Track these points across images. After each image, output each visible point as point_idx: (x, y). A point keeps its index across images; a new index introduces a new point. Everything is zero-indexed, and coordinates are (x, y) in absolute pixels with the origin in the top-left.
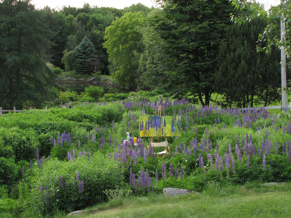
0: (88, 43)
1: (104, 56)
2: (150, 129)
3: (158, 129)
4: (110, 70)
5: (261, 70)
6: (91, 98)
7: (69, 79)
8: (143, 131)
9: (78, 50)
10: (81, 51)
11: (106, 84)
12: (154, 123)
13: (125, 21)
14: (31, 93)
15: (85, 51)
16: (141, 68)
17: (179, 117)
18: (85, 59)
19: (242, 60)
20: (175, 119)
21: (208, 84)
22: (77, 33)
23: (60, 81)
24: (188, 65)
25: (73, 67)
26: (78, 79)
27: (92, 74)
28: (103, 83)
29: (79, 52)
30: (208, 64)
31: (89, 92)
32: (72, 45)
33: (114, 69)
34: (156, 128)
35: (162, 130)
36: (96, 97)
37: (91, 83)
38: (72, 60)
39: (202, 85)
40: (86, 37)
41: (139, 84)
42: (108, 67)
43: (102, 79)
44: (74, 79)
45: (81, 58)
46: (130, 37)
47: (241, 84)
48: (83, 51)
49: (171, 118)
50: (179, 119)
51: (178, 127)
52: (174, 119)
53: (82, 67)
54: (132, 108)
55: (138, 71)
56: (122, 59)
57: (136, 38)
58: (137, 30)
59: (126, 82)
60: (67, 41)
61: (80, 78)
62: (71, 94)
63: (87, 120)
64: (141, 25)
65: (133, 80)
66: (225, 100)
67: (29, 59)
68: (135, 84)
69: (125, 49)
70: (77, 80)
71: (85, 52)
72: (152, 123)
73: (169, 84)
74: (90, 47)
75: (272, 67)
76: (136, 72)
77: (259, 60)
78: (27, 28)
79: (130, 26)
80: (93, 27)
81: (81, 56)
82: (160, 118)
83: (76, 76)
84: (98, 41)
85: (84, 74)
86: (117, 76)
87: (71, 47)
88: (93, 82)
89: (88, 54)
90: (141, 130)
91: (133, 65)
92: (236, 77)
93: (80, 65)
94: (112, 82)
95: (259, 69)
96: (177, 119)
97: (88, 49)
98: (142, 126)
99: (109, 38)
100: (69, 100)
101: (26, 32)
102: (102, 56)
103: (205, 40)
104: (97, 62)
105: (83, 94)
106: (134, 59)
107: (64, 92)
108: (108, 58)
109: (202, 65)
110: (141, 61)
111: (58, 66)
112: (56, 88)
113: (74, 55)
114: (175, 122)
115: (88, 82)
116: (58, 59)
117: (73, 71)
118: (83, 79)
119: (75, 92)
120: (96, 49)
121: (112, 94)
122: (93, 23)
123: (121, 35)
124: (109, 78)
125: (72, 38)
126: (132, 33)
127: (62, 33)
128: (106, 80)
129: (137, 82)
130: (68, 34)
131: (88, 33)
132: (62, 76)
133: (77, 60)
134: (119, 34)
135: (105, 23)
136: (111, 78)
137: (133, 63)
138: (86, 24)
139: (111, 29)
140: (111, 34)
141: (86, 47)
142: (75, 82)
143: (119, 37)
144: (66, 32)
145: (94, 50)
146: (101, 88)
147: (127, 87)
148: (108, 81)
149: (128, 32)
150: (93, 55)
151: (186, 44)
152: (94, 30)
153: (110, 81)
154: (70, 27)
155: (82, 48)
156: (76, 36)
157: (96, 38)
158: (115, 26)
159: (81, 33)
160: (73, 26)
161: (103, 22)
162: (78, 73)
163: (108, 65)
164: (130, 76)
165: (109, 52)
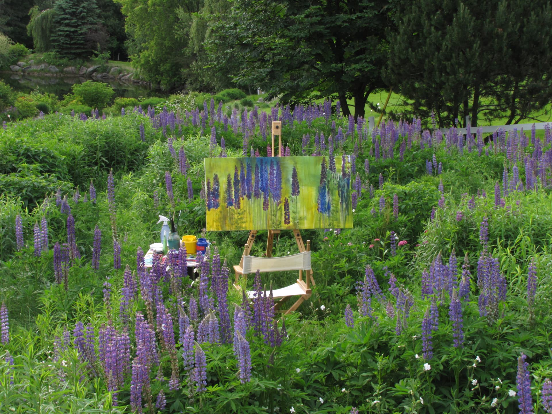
1: (117, 22)
2: (244, 202)
3: (272, 203)
4: (129, 51)
5: (509, 30)
6: (86, 108)
7: (43, 68)
8: (219, 209)
9: (61, 8)
10: (67, 11)
11: (120, 79)
12: (257, 182)
15: (77, 9)
16: (193, 46)
17: (344, 160)
18: (76, 27)
19: (462, 4)
20: (332, 168)
21: (367, 67)
23: (24, 71)
24: (319, 18)
25: (52, 44)
26: (61, 68)
27: (91, 58)
28: (115, 77)
29: (63, 13)
30: (368, 18)
31: (81, 93)
33: (137, 49)
34: (262, 200)
35: (287, 205)
36: (97, 104)
37: (90, 76)
38: (49, 27)
39: (354, 70)
41: (189, 80)
42: (126, 45)
43: (112, 69)
44: (54, 69)
45: (67, 25)
47: (457, 66)
48: (72, 10)
49: (316, 164)
50: (343, 167)
51: (342, 196)
52: (328, 165)
53: (70, 44)
54: (177, 128)
55: (187, 51)
56: (153, 26)
59: (162, 75)
61: (67, 66)
62: (42, 99)
65: (177, 70)
66: (409, 108)
68: (181, 79)
69: (159, 6)
70: (60, 72)
71: (76, 12)
72: (249, 181)
73: (268, 70)
74: (87, 1)
75: (535, 22)
76: (183, 55)
77: (504, 4)
81: (66, 21)
82: (278, 164)
83: (58, 63)
85: (75, 58)
86: (143, 62)
88: (94, 74)
89: (82, 16)
90: (209, 209)
91: (177, 38)
92: (444, 47)
93: (67, 39)
94: (132, 75)
95: (503, 26)
96: (338, 166)
97: (81, 6)
98: (215, 194)
100: (36, 110)
102: (113, 21)
104: (103, 34)
105: (69, 98)
106: (179, 27)
107: (27, 95)
108: (124, 25)
109: (352, 19)
110: (193, 31)
111: (19, 42)
112: (6, 84)
113: (53, 18)
114: (331, 179)
115: (83, 76)
116: (21, 27)
117: (52, 51)
118: (73, 68)
119: (52, 95)
120: (100, 7)
121: (133, 99)
124: (127, 68)
128: (120, 72)
129: (185, 74)
132: (29, 62)
133: (59, 28)
136: (132, 66)
137: (177, 34)
141: (79, 1)
142: (57, 74)
145: (94, 8)
146: (107, 86)
147: (165, 86)
148: (126, 73)
150: (93, 20)
153: (128, 74)
155: (70, 4)
162: (63, 56)
163: (125, 40)
164: (170, 63)
165: (127, 11)
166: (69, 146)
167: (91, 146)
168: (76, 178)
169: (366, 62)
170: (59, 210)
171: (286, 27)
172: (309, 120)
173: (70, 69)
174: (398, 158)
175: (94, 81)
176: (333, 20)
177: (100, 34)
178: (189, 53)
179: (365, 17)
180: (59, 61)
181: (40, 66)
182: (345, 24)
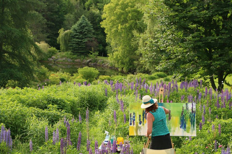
0: (86, 22)
1: (103, 36)
4: (108, 51)
6: (85, 80)
9: (75, 30)
10: (77, 31)
11: (103, 66)
14: (13, 72)
15: (83, 30)
17: (193, 105)
18: (82, 39)
20: (187, 108)
21: (223, 63)
22: (75, 12)
23: (54, 61)
25: (69, 47)
26: (73, 60)
27: (89, 55)
28: (100, 65)
29: (75, 32)
30: (224, 38)
31: (83, 73)
32: (69, 24)
33: (112, 51)
36: (90, 79)
37: (88, 65)
38: (68, 39)
39: (217, 64)
40: (83, 16)
41: (138, 67)
42: (107, 49)
43: (99, 61)
44: (70, 60)
45: (78, 38)
46: (129, 17)
48: (80, 31)
50: (192, 108)
53: (78, 48)
54: (123, 91)
56: (121, 39)
57: (137, 17)
58: (138, 8)
59: (124, 65)
60: (64, 20)
61: (76, 59)
62: (63, 76)
63: (55, 106)
64: (142, 3)
65: (132, 62)
67: (12, 33)
68: (134, 66)
69: (124, 29)
70: (72, 62)
71: (82, 32)
74: (88, 26)
76: (135, 54)
79: (131, 5)
80: (92, 6)
81: (77, 36)
83: (72, 58)
84: (97, 21)
85: (81, 55)
87: (68, 27)
88: (90, 63)
89: (85, 34)
91: (132, 46)
93: (77, 45)
94: (109, 64)
96: (190, 108)
97: (85, 29)
98: (132, 119)
99: (107, 17)
100: (59, 81)
102: (100, 36)
103: (222, 7)
104: (95, 42)
105: (76, 75)
106: (134, 40)
107: (55, 73)
108: (106, 39)
109: (216, 39)
110: (141, 42)
111: (53, 46)
112: (45, 67)
113: (71, 34)
114: (187, 113)
115: (84, 64)
116: (54, 39)
117: (69, 51)
118: (79, 60)
119: (68, 73)
120: (94, 29)
121: (108, 76)
122: (92, 2)
123: (121, 14)
124: (107, 60)
125: (69, 17)
126: (132, 12)
127: (59, 11)
128: (103, 62)
129: (136, 64)
130: (65, 13)
131: (86, 12)
132: (57, 57)
133: (73, 40)
134: (119, 12)
135: (105, 3)
136: (109, 60)
137: (132, 43)
138: (85, 4)
139: (110, 7)
140: (110, 13)
141: (84, 26)
142: (71, 63)
143: (119, 16)
144: (64, 10)
145: (91, 30)
146: (96, 69)
147: (126, 70)
148: (106, 63)
149: (128, 11)
150: (90, 36)
151: (196, 13)
152: (92, 10)
153: (107, 63)
154: (67, 5)
155: (79, 28)
156: (74, 15)
157: (95, 18)
158: (114, 4)
159: (79, 12)
160: (71, 5)
161: (103, 1)
162: (74, 54)
163: (106, 46)
164: (128, 58)
165: (108, 32)
166: (72, 98)
167: (82, 98)
168: (74, 112)
169: (223, 60)
170: (65, 126)
171: (182, 42)
172: (186, 89)
173: (78, 60)
174: (228, 108)
175: (89, 67)
176: (207, 39)
177: (94, 43)
178: (138, 53)
179: (223, 38)
180: (72, 56)
181: (63, 59)
182: (212, 42)
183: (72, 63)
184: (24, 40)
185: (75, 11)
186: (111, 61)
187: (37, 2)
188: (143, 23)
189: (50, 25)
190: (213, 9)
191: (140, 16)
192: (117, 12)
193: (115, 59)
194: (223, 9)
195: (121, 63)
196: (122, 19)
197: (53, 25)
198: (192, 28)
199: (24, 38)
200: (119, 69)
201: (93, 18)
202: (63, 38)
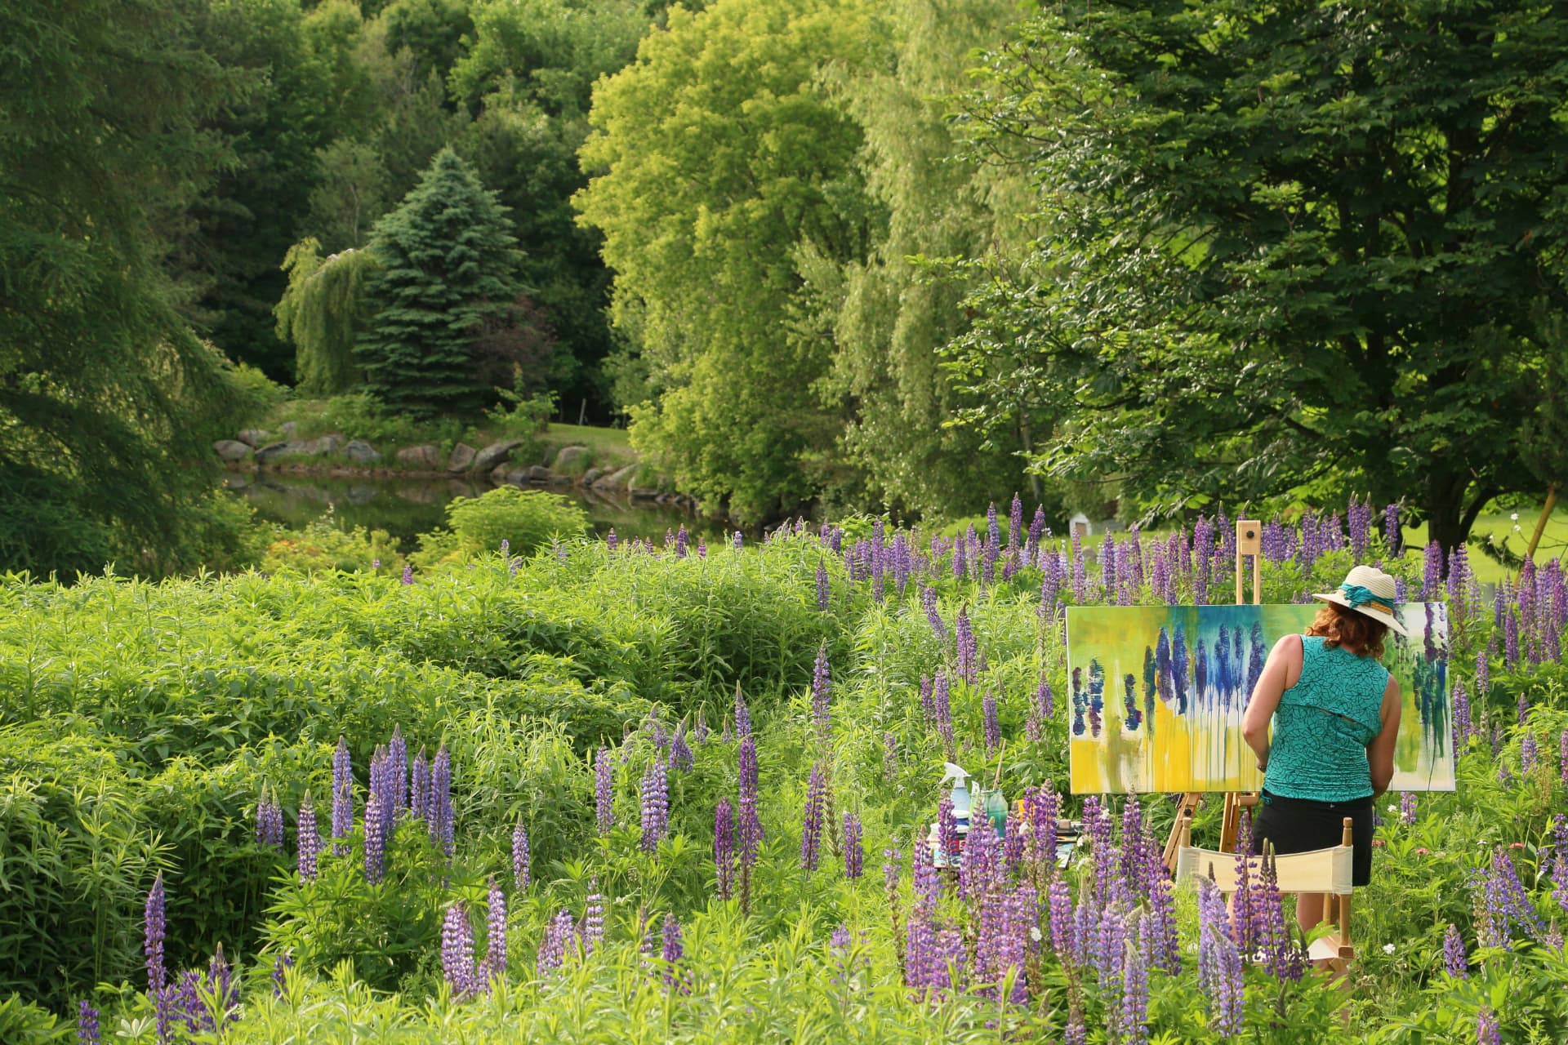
0: (466, 193)
1: (577, 291)
4: (620, 391)
7: (327, 448)
9: (395, 245)
10: (412, 255)
11: (589, 484)
13: (736, 35)
15: (447, 249)
16: (849, 372)
18: (443, 309)
21: (1472, 421)
22: (388, 131)
23: (260, 460)
24: (1316, 270)
25: (359, 366)
26: (387, 448)
27: (491, 416)
28: (570, 481)
29: (398, 262)
30: (1474, 268)
31: (481, 529)
32: (349, 211)
33: (651, 383)
37: (487, 479)
38: (349, 311)
39: (1429, 430)
40: (447, 152)
41: (830, 488)
42: (608, 371)
43: (562, 454)
44: (363, 452)
45: (414, 303)
46: (766, 155)
48: (430, 252)
53: (420, 368)
55: (827, 388)
56: (710, 306)
57: (814, 155)
58: (822, 95)
59: (737, 474)
60: (312, 184)
61: (408, 441)
64: (854, 64)
65: (791, 457)
68: (802, 485)
69: (733, 235)
70: (383, 461)
71: (442, 259)
74: (480, 222)
76: (811, 403)
78: (31, 33)
79: (774, 73)
80: (496, 89)
81: (410, 291)
83: (376, 434)
84: (534, 186)
85: (436, 415)
86: (671, 429)
87: (342, 227)
88: (500, 469)
89: (465, 273)
91: (793, 347)
93: (410, 350)
94: (631, 474)
97: (461, 239)
99: (617, 157)
101: (24, 59)
102: (562, 290)
103: (1453, 71)
104: (528, 327)
105: (440, 544)
106: (802, 306)
107: (295, 534)
108: (607, 302)
109: (1423, 273)
110: (848, 322)
111: (245, 359)
113: (367, 279)
115: (459, 475)
116: (248, 312)
117: (358, 392)
118: (429, 448)
120: (522, 240)
122: (500, 59)
123: (707, 136)
124: (615, 449)
125: (346, 163)
126: (784, 123)
127: (275, 124)
128: (590, 462)
129: (816, 470)
130: (317, 135)
131: (464, 128)
132: (280, 429)
133: (385, 314)
134: (693, 124)
135: (584, 63)
136: (633, 442)
137: (792, 330)
138: (452, 71)
139: (635, 89)
140: (633, 128)
141: (452, 222)
142: (372, 471)
143: (692, 151)
144: (309, 118)
145: (507, 247)
146: (566, 504)
147: (746, 509)
148: (608, 468)
149: (757, 114)
150: (500, 285)
151: (1292, 111)
152: (502, 112)
153: (617, 470)
154: (333, 85)
155: (423, 233)
156: (379, 151)
157: (519, 166)
158: (661, 71)
159: (413, 131)
160: (356, 83)
161: (570, 55)
162: (391, 407)
163: (607, 355)
164: (764, 430)
165: (622, 255)
167: (688, 623)
169: (1467, 404)
171: (1209, 297)
173: (417, 451)
176: (1362, 276)
177: (523, 333)
178: (834, 395)
179: (1464, 265)
180: (381, 427)
181: (318, 442)
182: (1400, 289)
183: (378, 470)
184: (119, 308)
185: (386, 123)
186: (648, 449)
187: (199, 63)
188: (861, 195)
189: (216, 220)
190: (1400, 87)
191: (835, 149)
192: (687, 126)
193: (671, 436)
194: (1463, 85)
195: (715, 466)
196: (717, 170)
197: (238, 218)
198: (1273, 203)
199: (117, 299)
200: (700, 506)
201: (511, 171)
202: (315, 307)
